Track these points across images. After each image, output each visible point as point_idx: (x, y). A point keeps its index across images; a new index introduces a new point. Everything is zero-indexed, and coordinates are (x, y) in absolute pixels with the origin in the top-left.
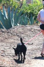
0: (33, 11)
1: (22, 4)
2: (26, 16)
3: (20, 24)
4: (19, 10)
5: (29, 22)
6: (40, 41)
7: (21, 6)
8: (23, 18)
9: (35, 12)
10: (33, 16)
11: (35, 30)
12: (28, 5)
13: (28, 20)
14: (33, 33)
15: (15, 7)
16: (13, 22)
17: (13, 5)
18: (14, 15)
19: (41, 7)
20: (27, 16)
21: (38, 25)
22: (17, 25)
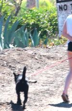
0: (39, 20)
1: (19, 9)
2: (26, 31)
3: (14, 46)
4: (14, 18)
5: (31, 41)
6: (49, 77)
7: (17, 12)
8: (20, 35)
9: (43, 24)
10: (38, 31)
11: (41, 56)
12: (30, 10)
13: (30, 38)
14: (38, 63)
15: (5, 13)
16: (3, 41)
17: (3, 10)
18: (3, 29)
19: (54, 15)
20: (28, 31)
21: (47, 48)
22: (10, 48)
